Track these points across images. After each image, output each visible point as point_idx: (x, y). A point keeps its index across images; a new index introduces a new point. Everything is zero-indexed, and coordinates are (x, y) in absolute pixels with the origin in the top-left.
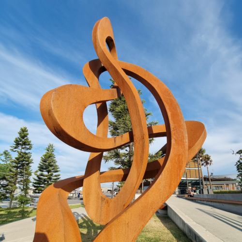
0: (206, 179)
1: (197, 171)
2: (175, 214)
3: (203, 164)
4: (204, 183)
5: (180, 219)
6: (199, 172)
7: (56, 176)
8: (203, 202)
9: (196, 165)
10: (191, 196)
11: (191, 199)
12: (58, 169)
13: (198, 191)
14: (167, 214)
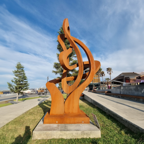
0: (102, 83)
1: (98, 79)
2: (88, 97)
3: (100, 76)
4: (101, 85)
5: (90, 98)
6: (99, 80)
7: (25, 82)
8: (100, 93)
9: (98, 76)
10: (95, 91)
11: (95, 92)
12: (27, 78)
13: (98, 89)
14: (84, 98)
